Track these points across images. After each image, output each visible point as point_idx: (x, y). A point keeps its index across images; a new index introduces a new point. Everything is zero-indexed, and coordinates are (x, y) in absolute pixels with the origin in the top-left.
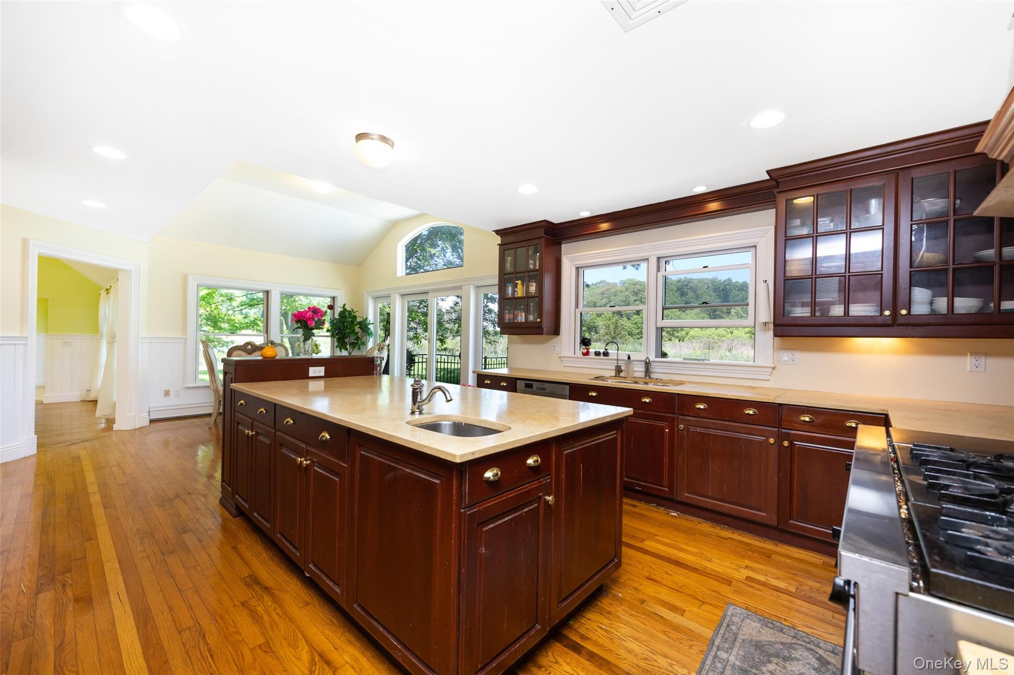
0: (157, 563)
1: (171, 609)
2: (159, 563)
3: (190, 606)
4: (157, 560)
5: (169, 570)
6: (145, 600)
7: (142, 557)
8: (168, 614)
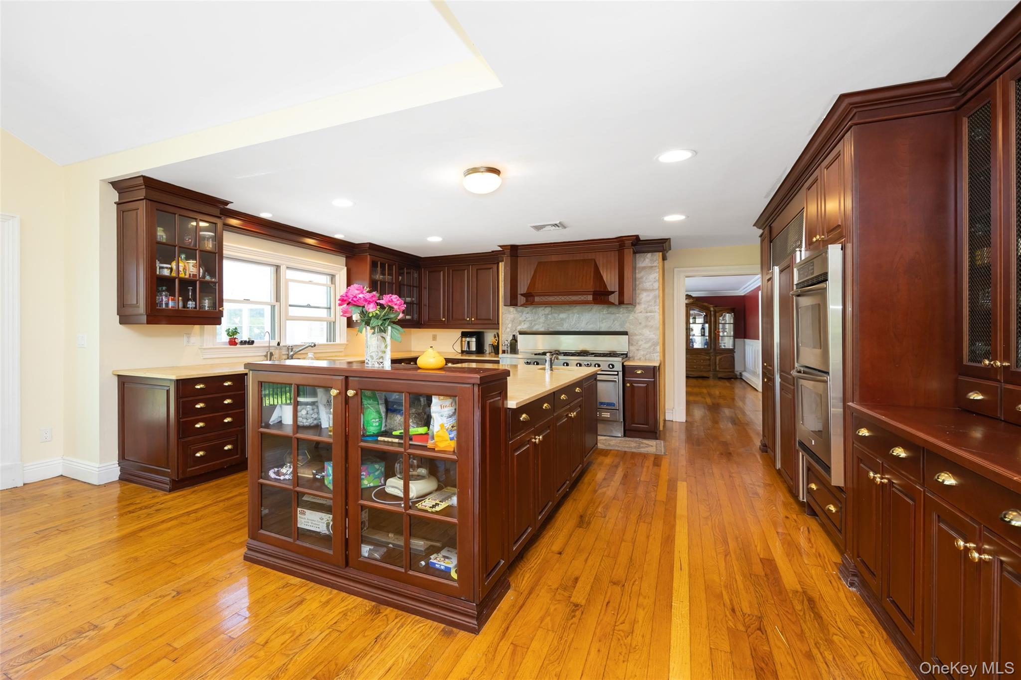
0: (635, 581)
1: (648, 537)
2: (634, 580)
3: (635, 532)
4: (633, 584)
5: (629, 567)
6: (662, 552)
7: (645, 597)
8: (652, 535)
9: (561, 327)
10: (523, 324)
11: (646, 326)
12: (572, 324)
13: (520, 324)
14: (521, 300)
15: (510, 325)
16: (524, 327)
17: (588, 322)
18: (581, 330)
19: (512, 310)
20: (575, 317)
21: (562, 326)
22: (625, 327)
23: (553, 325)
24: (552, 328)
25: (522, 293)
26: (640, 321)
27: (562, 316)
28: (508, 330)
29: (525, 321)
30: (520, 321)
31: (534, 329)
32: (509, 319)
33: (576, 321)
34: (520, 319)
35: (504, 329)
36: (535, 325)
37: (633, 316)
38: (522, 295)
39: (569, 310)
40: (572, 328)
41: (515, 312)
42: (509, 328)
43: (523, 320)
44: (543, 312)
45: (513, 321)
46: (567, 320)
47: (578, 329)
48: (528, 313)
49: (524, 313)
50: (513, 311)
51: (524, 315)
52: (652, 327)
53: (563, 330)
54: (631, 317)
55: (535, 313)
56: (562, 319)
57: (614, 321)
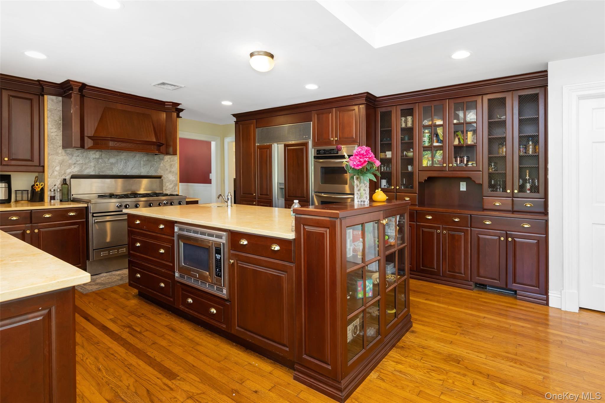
9: (110, 172)
10: (73, 167)
11: (170, 172)
12: (120, 169)
13: (70, 166)
14: (89, 143)
15: (58, 168)
16: (75, 170)
17: (132, 168)
18: (128, 174)
19: (60, 152)
20: (122, 162)
21: (112, 171)
22: (158, 172)
23: (104, 169)
24: (102, 172)
25: (89, 136)
26: (167, 168)
27: (112, 160)
28: (56, 173)
29: (75, 164)
30: (69, 164)
31: (86, 172)
32: (57, 161)
33: (123, 166)
34: (70, 162)
35: (50, 171)
36: (86, 168)
37: (163, 164)
38: (89, 137)
39: (117, 155)
40: (121, 172)
41: (64, 153)
42: (56, 171)
43: (74, 162)
44: (94, 156)
45: (61, 163)
46: (116, 165)
47: (125, 173)
48: (78, 156)
49: (75, 155)
50: (62, 152)
51: (74, 158)
52: (173, 172)
53: (113, 174)
54: (162, 165)
55: (86, 157)
56: (112, 164)
57: (151, 167)
